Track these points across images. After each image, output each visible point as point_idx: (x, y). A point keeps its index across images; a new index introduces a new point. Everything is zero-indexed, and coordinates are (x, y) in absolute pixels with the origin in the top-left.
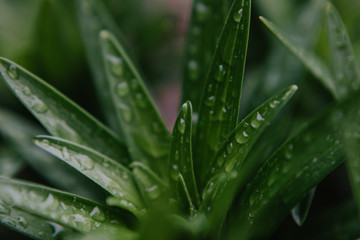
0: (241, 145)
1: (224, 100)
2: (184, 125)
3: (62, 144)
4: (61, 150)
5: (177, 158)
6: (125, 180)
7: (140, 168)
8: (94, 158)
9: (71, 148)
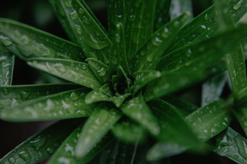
0: (156, 47)
1: (141, 17)
2: (119, 38)
3: (45, 61)
4: (45, 64)
5: (115, 54)
6: (85, 70)
7: (92, 61)
8: (66, 64)
9: (51, 62)
